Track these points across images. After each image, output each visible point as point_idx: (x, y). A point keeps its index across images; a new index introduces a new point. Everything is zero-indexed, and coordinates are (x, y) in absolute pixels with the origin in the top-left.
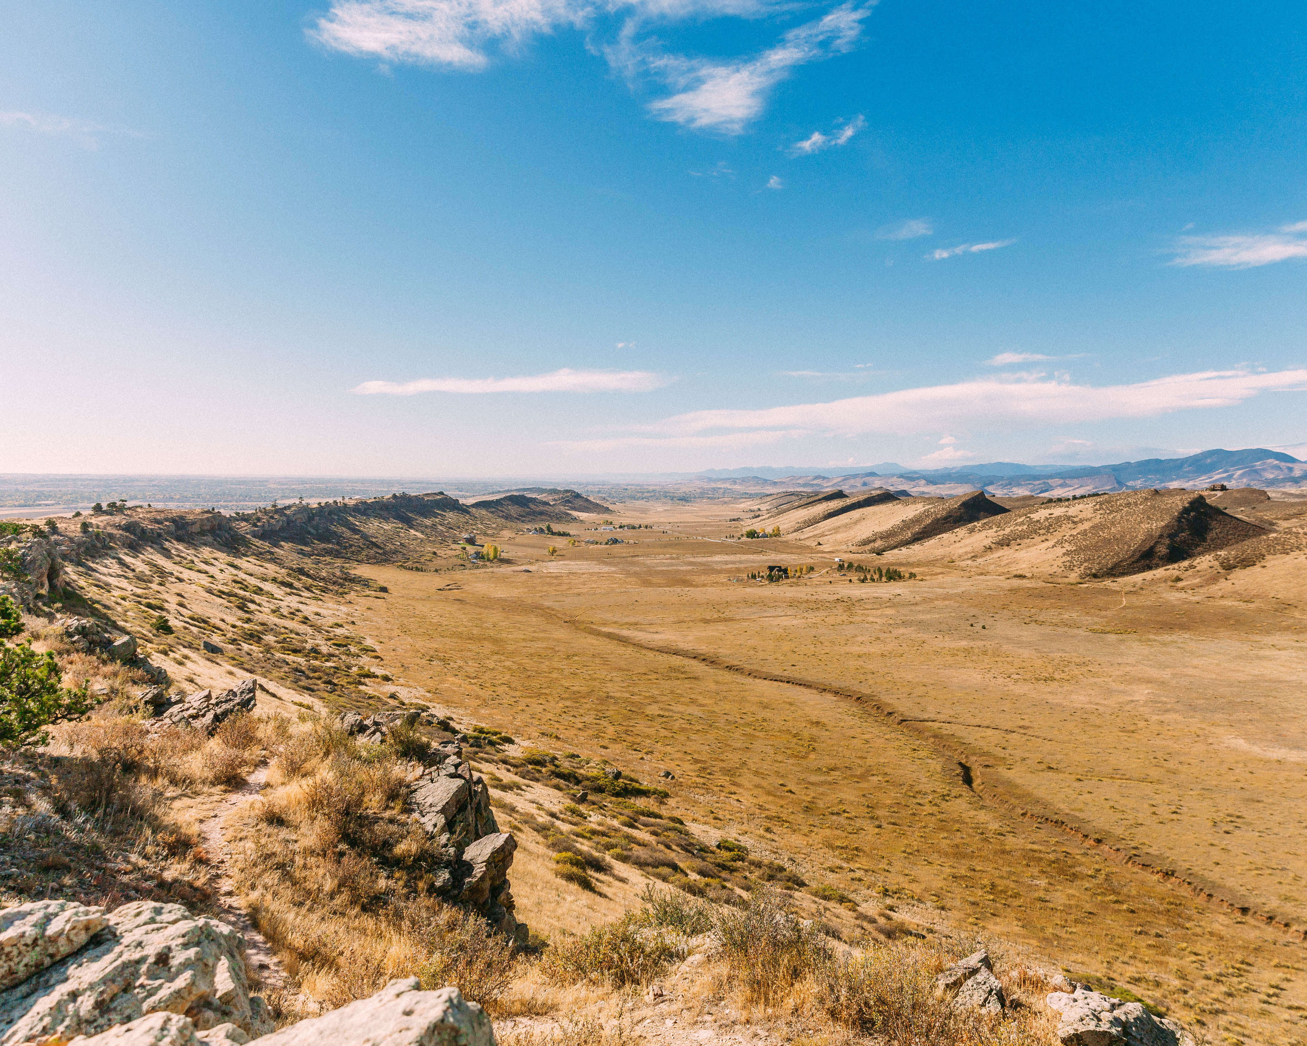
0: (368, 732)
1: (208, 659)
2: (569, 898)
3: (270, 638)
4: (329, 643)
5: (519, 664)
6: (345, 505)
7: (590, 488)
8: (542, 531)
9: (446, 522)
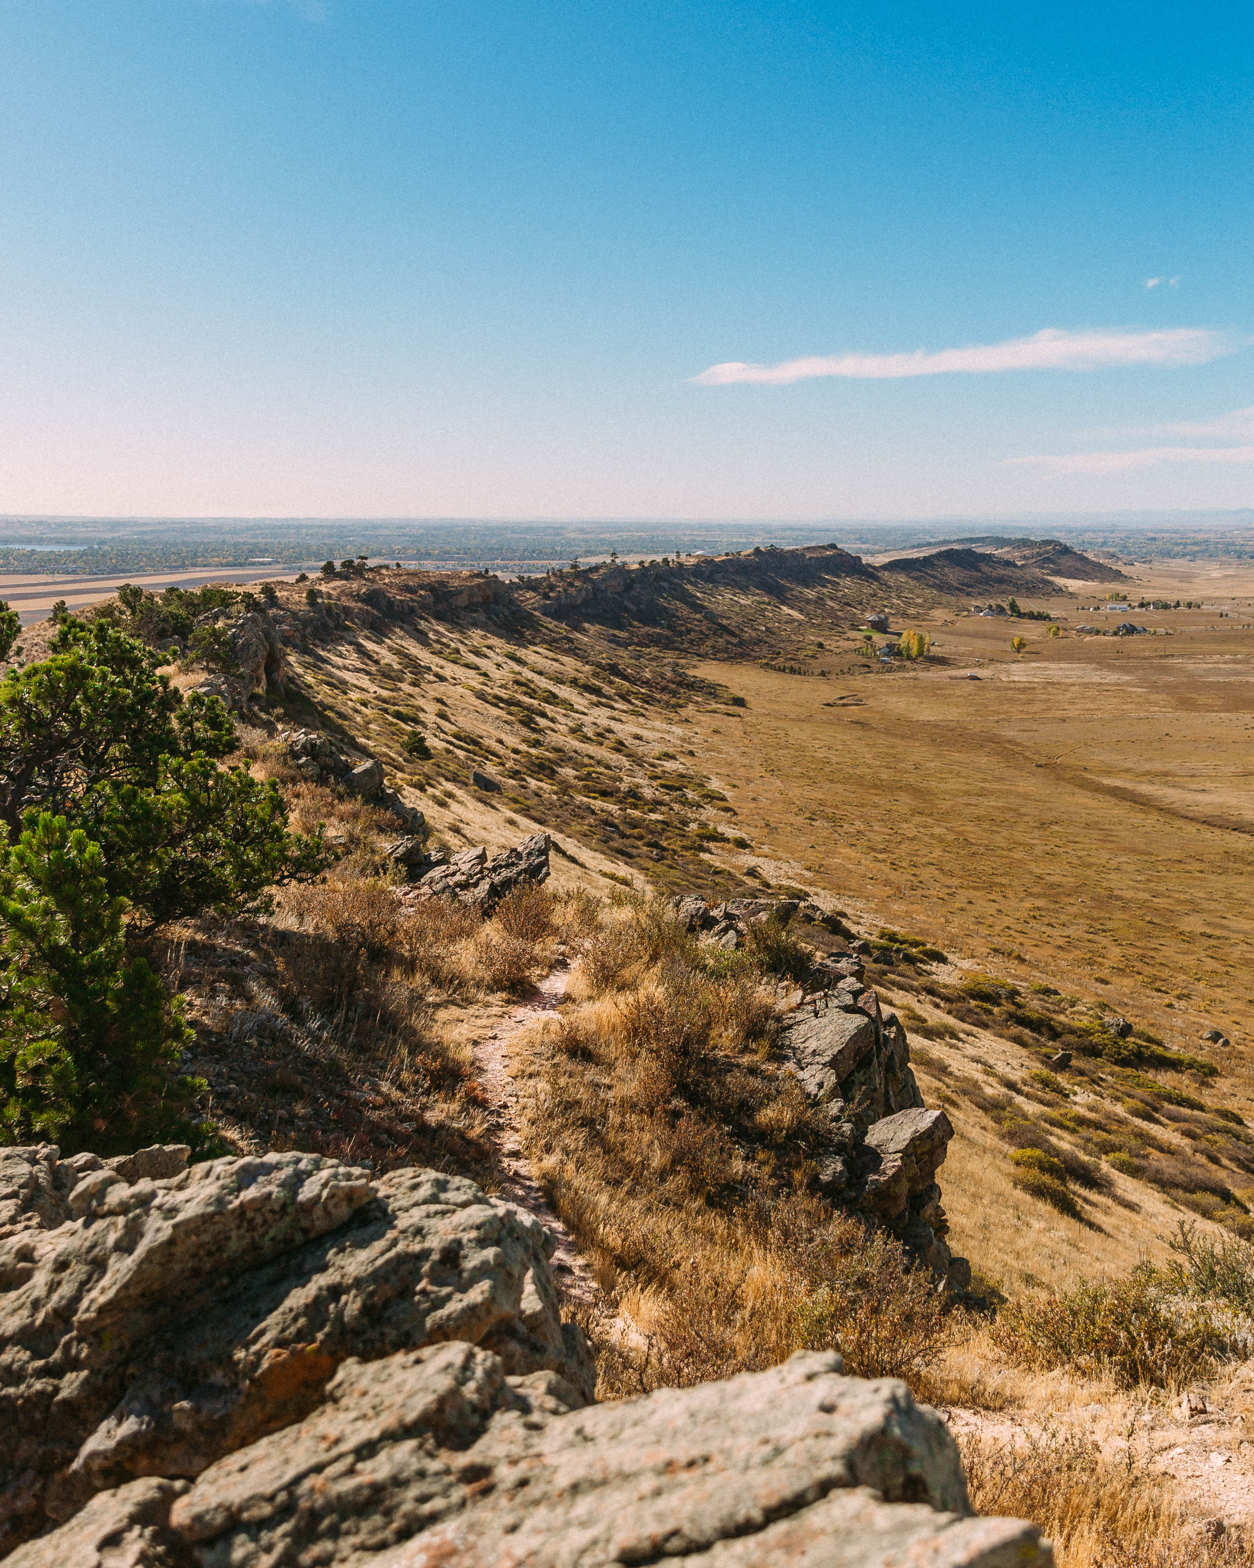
0: (717, 928)
1: (480, 800)
2: (1037, 1225)
3: (567, 772)
4: (655, 784)
5: (958, 833)
6: (681, 565)
7: (1088, 536)
8: (1001, 610)
9: (840, 594)
